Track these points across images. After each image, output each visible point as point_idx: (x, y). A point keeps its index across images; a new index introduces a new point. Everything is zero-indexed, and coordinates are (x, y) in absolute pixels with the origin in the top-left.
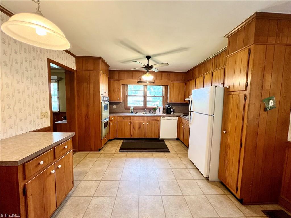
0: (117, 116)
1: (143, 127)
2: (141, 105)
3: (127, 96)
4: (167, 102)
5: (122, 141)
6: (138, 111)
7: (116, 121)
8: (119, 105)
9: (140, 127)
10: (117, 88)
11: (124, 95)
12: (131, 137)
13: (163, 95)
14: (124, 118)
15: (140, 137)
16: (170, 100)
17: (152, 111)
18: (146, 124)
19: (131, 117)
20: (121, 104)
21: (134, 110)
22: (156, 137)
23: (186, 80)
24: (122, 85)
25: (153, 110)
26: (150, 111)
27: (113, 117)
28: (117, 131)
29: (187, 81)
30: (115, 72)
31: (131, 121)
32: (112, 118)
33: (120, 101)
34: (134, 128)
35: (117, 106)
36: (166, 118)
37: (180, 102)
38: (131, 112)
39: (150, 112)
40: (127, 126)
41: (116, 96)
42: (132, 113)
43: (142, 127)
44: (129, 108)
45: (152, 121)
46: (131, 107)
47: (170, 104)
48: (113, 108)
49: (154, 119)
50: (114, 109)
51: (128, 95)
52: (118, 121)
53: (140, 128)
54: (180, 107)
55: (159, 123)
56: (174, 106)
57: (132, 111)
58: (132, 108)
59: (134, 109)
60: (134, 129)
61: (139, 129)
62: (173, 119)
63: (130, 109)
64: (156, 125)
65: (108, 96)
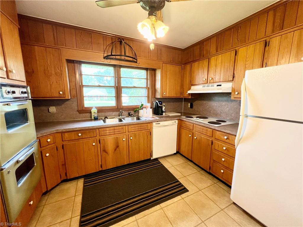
0: (63, 133)
1: (123, 145)
2: (112, 103)
3: (81, 87)
4: (155, 97)
5: (81, 182)
6: (107, 114)
7: (59, 143)
8: (63, 106)
9: (118, 147)
10: (55, 68)
11: (74, 84)
12: (101, 169)
13: (147, 86)
14: (80, 135)
15: (119, 164)
16: (162, 93)
17: (132, 112)
18: (128, 140)
19: (97, 131)
20: (67, 102)
21: (100, 114)
22: (146, 158)
23: (183, 63)
24: (69, 61)
25: (134, 111)
26: (129, 113)
27: (51, 137)
28: (64, 165)
29: (186, 64)
30: (44, 25)
31: (98, 138)
32: (49, 140)
33: (67, 98)
34: (105, 151)
35: (59, 107)
36: (162, 123)
37: (175, 96)
38: (93, 118)
39: (129, 115)
40: (89, 150)
41: (53, 86)
42: (96, 119)
43: (121, 146)
44: (88, 111)
45: (139, 132)
46: (92, 108)
47: (161, 100)
48: (49, 112)
49: (142, 127)
50: (53, 114)
51: (84, 83)
52: (64, 143)
53: (117, 149)
54: (172, 103)
55: (151, 133)
56: (164, 102)
57: (96, 115)
58: (94, 111)
59: (98, 112)
60: (106, 153)
61: (115, 150)
62: (172, 125)
63: (91, 113)
64: (146, 138)
65: (25, 84)
